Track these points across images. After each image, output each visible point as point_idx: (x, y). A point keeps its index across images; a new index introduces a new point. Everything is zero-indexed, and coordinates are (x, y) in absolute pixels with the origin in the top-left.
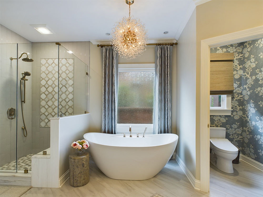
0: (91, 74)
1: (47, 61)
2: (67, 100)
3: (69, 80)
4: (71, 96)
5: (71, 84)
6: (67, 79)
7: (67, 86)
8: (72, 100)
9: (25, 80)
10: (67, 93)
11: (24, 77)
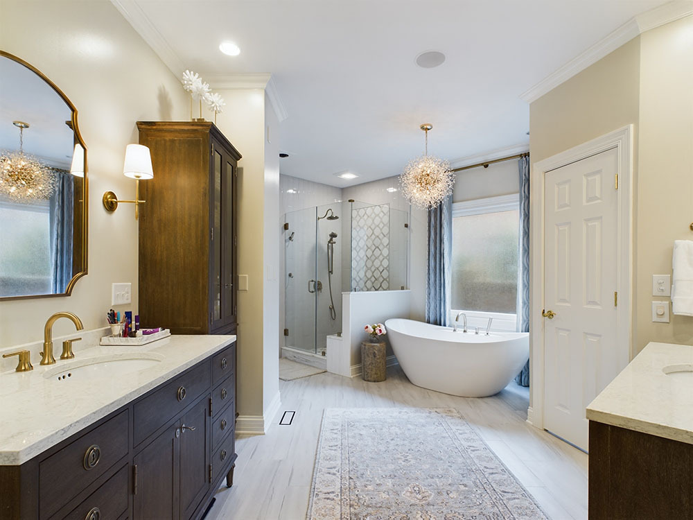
0: (412, 226)
1: (358, 212)
2: (381, 269)
3: (383, 238)
4: (385, 263)
5: (385, 244)
6: (381, 236)
7: (381, 247)
8: (387, 269)
9: (332, 243)
10: (381, 258)
11: (331, 240)
